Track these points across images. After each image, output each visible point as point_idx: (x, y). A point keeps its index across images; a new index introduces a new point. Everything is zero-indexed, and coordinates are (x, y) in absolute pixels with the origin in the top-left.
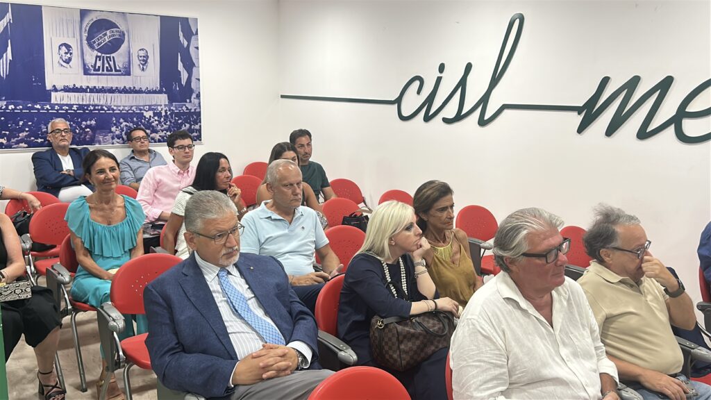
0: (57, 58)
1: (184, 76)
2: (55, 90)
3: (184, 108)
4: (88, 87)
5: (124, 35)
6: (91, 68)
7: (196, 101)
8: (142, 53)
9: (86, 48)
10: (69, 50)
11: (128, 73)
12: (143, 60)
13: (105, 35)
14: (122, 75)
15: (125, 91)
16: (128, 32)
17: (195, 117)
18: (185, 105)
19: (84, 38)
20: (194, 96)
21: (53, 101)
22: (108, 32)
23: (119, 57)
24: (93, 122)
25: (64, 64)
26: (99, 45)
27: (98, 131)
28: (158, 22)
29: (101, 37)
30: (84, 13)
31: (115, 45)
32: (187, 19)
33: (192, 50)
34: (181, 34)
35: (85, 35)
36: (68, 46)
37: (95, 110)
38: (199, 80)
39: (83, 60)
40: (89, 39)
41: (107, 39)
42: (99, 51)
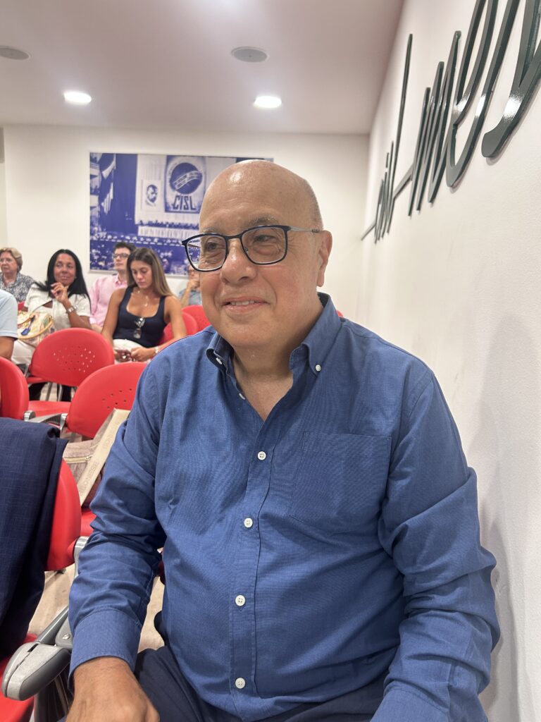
0: (145, 197)
2: (142, 224)
4: (167, 223)
5: (201, 176)
6: (171, 206)
9: (169, 189)
10: (155, 191)
13: (185, 177)
14: (196, 213)
19: (168, 180)
21: (139, 234)
22: (188, 175)
23: (195, 197)
25: (150, 203)
26: (179, 186)
27: (173, 262)
29: (182, 179)
30: (170, 158)
31: (193, 186)
35: (169, 177)
36: (154, 187)
37: (171, 243)
39: (165, 199)
40: (172, 181)
41: (186, 180)
42: (179, 191)
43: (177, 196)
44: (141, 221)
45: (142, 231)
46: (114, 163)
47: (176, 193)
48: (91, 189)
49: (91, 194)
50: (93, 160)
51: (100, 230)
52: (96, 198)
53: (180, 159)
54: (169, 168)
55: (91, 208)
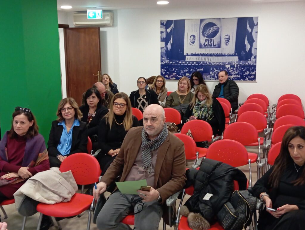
0: (189, 41)
1: (248, 47)
3: (247, 64)
4: (201, 54)
5: (219, 29)
6: (203, 45)
7: (254, 60)
8: (227, 37)
9: (202, 36)
10: (194, 38)
11: (219, 46)
12: (227, 40)
13: (210, 29)
14: (216, 48)
15: (217, 55)
16: (221, 27)
17: (253, 68)
18: (247, 62)
19: (201, 32)
20: (253, 57)
21: (186, 60)
22: (212, 28)
23: (216, 40)
24: (202, 70)
25: (192, 44)
26: (207, 34)
27: (204, 74)
28: (236, 22)
29: (208, 31)
32: (252, 18)
33: (254, 33)
34: (248, 26)
35: (201, 30)
36: (194, 36)
37: (203, 64)
38: (256, 49)
39: (200, 42)
40: (203, 32)
41: (211, 31)
42: (207, 37)
43: (206, 40)
44: (187, 54)
45: (188, 59)
46: (173, 25)
47: (205, 38)
48: (161, 39)
49: (161, 41)
50: (162, 24)
51: (166, 59)
52: (164, 43)
53: (208, 20)
54: (201, 26)
55: (161, 48)
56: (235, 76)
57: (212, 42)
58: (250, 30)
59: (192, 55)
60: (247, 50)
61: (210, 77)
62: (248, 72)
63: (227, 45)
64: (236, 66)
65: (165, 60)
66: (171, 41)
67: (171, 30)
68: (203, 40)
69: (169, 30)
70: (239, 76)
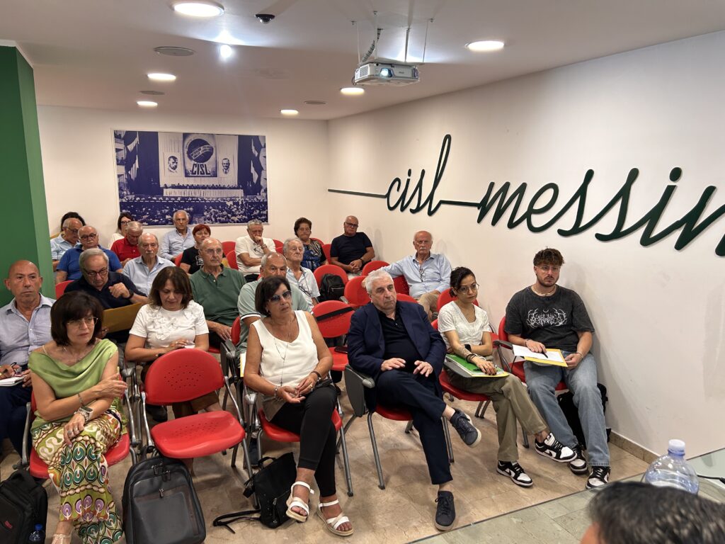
0: (167, 166)
1: (255, 176)
2: (166, 187)
3: (255, 199)
4: (188, 185)
5: (213, 149)
6: (190, 172)
8: (225, 162)
9: (187, 159)
10: (175, 161)
11: (215, 175)
12: (226, 166)
13: (200, 149)
14: (211, 176)
15: (213, 187)
16: (216, 147)
17: (264, 205)
19: (186, 152)
20: (262, 190)
21: (165, 195)
22: (202, 148)
23: (209, 165)
24: (191, 209)
25: (172, 170)
26: (195, 156)
27: (195, 215)
28: (236, 141)
29: (197, 151)
30: (185, 136)
31: (207, 156)
32: (258, 136)
33: (261, 158)
34: (253, 148)
35: (186, 150)
36: (175, 158)
37: (192, 200)
38: (266, 179)
39: (185, 167)
40: (188, 153)
41: (201, 152)
42: (195, 160)
43: (194, 164)
45: (166, 192)
46: (137, 139)
47: (193, 162)
49: (118, 164)
50: (117, 136)
51: (129, 193)
53: (194, 136)
54: (186, 143)
55: (119, 176)
56: (240, 217)
57: (204, 169)
58: (256, 154)
59: (173, 187)
60: (255, 181)
61: (205, 220)
62: (258, 211)
63: (226, 173)
64: (240, 203)
65: (127, 195)
66: (137, 165)
67: (135, 147)
68: (190, 165)
69: (131, 147)
70: (246, 217)
